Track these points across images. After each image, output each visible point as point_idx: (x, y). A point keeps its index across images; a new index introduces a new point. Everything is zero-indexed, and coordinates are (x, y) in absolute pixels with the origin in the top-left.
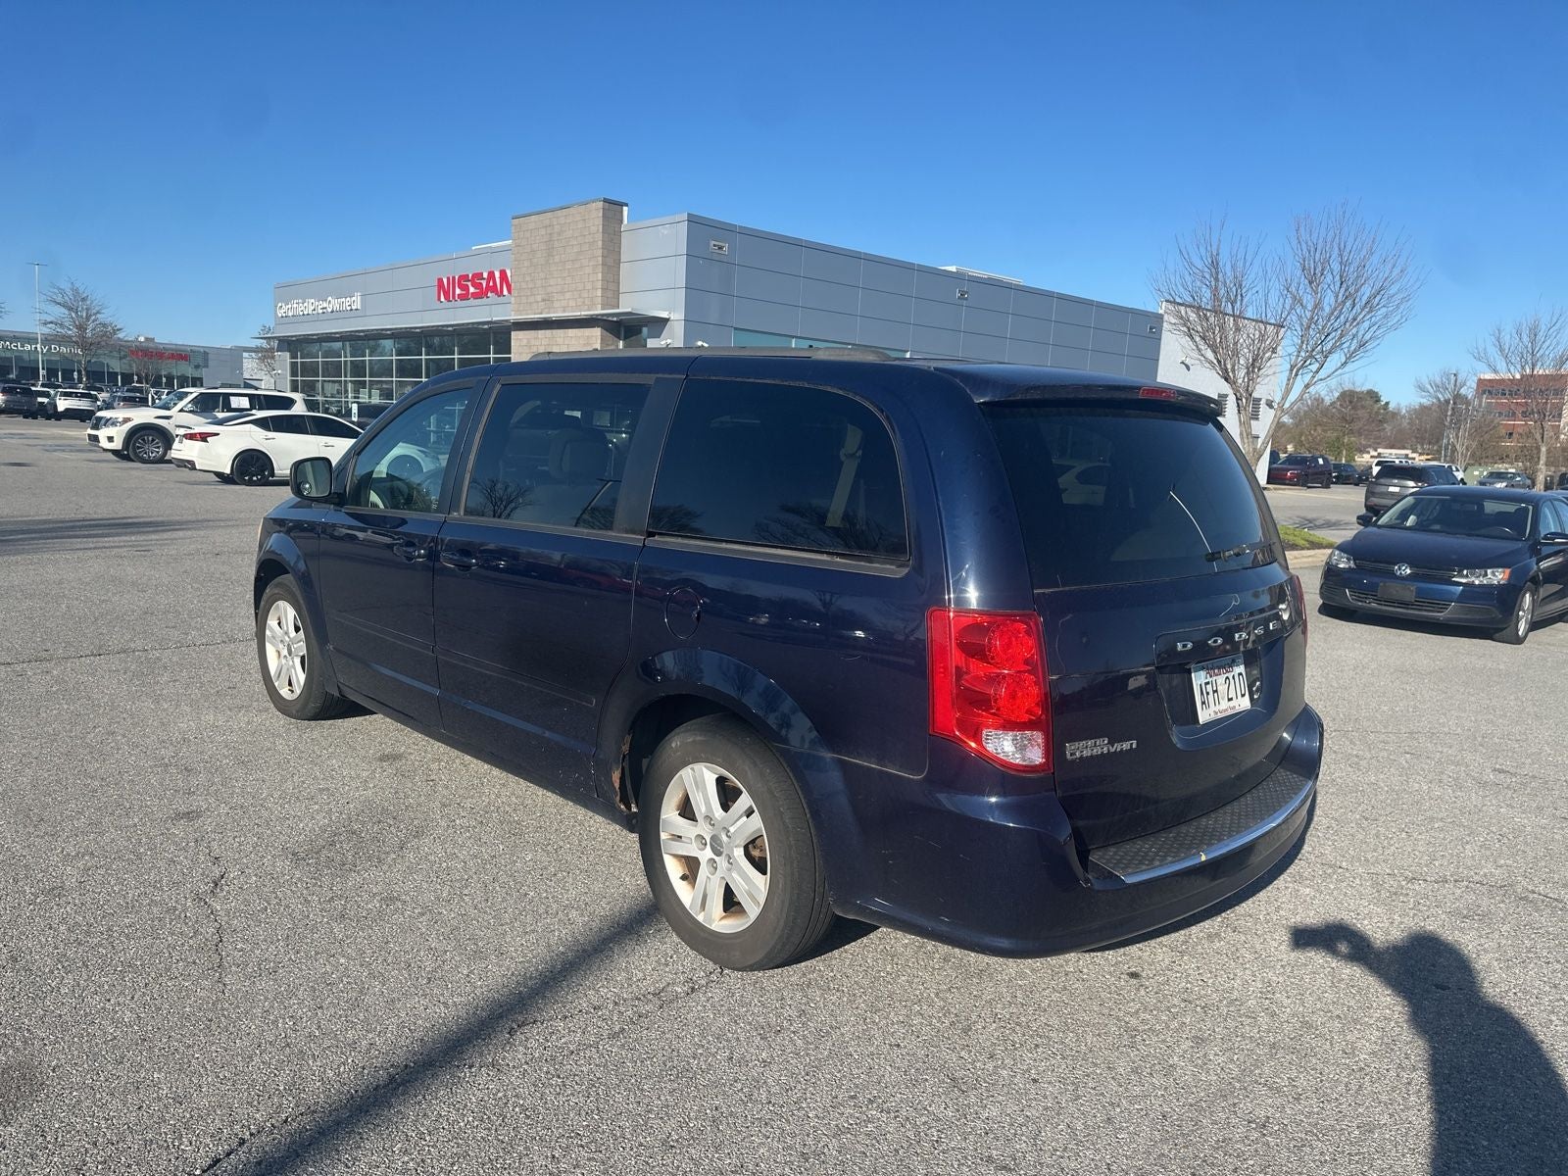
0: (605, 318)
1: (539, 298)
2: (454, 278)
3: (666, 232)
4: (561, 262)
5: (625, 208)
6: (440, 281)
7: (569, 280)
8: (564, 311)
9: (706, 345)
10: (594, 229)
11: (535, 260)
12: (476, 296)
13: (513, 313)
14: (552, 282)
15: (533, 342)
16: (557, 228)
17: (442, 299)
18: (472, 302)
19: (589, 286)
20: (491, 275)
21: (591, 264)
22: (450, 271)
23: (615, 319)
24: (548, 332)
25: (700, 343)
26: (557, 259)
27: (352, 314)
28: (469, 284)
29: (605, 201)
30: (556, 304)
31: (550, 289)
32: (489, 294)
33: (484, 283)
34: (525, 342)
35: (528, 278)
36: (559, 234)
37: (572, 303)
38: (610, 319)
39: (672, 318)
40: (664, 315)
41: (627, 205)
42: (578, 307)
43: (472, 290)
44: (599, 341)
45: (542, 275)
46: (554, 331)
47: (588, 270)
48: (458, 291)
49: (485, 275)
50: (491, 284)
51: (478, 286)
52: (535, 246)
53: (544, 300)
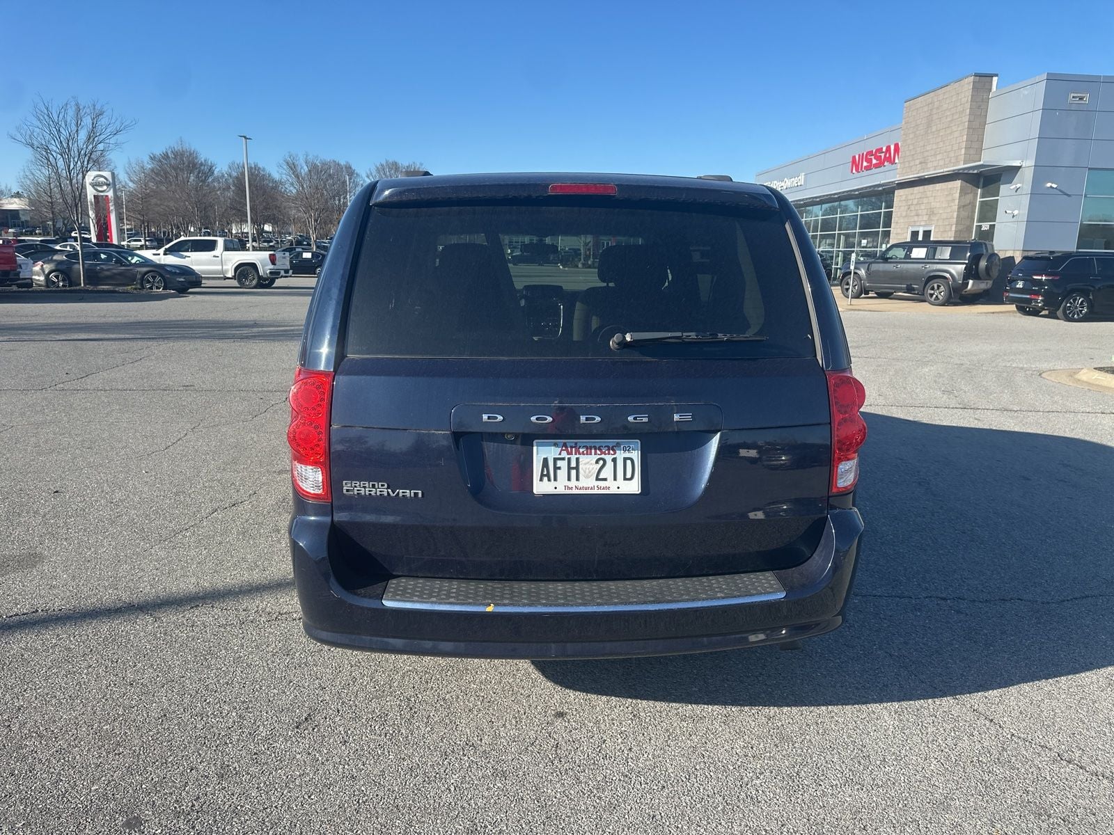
0: (966, 172)
1: (917, 162)
2: (863, 154)
3: (1026, 93)
4: (937, 131)
5: (995, 79)
6: (854, 158)
7: (941, 144)
8: (935, 170)
9: (1054, 186)
10: (964, 100)
11: (918, 132)
12: (877, 166)
13: (898, 176)
14: (928, 148)
15: (909, 197)
16: (936, 104)
17: (854, 171)
18: (874, 171)
19: (955, 147)
20: (888, 148)
21: (959, 129)
22: (858, 150)
23: (975, 172)
24: (921, 188)
25: (1049, 185)
26: (934, 129)
27: (799, 188)
28: (873, 157)
29: (976, 75)
30: (929, 165)
31: (926, 154)
32: (886, 164)
33: (883, 155)
34: (904, 198)
35: (911, 147)
36: (938, 108)
37: (941, 163)
38: (971, 172)
39: (1024, 166)
40: (1017, 164)
41: (996, 75)
42: (945, 165)
43: (874, 161)
44: (959, 191)
45: (921, 144)
46: (926, 187)
47: (956, 134)
48: (865, 164)
49: (884, 149)
50: (888, 155)
51: (878, 158)
52: (918, 122)
53: (921, 163)
